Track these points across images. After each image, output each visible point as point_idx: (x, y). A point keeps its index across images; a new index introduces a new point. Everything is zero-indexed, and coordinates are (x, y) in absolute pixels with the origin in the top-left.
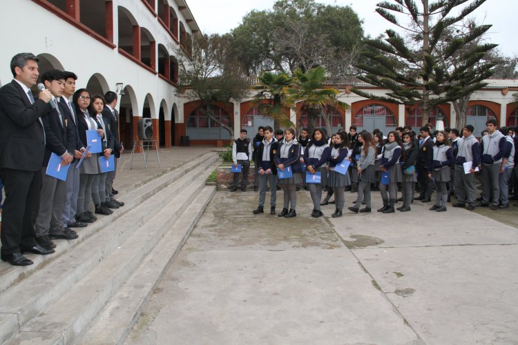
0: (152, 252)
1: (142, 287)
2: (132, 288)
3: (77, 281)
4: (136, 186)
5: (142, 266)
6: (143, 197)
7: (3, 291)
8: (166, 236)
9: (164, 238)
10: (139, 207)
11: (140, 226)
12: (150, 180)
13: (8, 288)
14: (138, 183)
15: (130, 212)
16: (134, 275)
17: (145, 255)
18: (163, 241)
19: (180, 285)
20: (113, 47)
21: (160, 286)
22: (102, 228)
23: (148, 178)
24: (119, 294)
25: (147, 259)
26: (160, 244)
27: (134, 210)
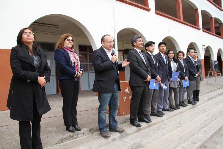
0: (207, 127)
1: (195, 143)
2: (190, 143)
3: (164, 135)
4: (206, 93)
5: (200, 133)
6: (208, 98)
7: (132, 134)
8: (218, 119)
9: (216, 120)
10: (206, 103)
11: (203, 113)
12: (215, 90)
13: (133, 133)
14: (207, 92)
15: (200, 106)
16: (194, 137)
17: (202, 128)
18: (215, 121)
19: (217, 147)
20: (199, 29)
21: (206, 145)
22: (183, 112)
23: (214, 89)
24: (182, 145)
25: (203, 130)
26: (212, 123)
27: (202, 105)
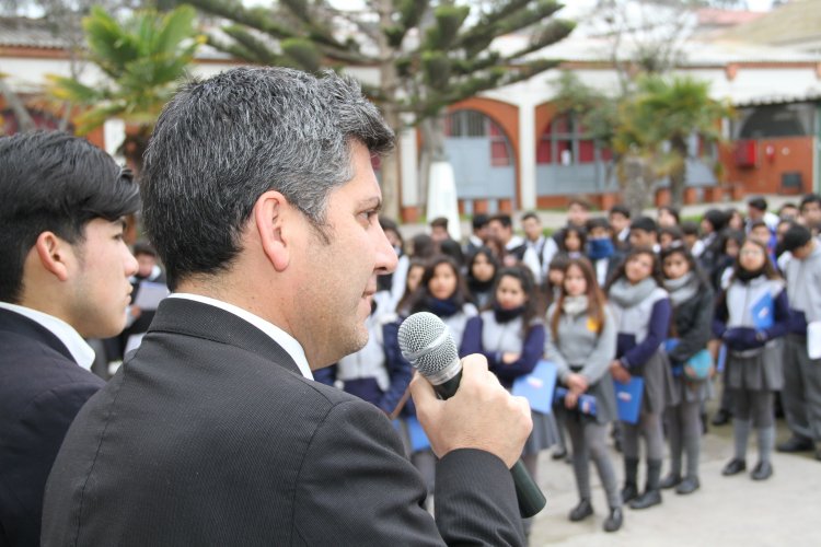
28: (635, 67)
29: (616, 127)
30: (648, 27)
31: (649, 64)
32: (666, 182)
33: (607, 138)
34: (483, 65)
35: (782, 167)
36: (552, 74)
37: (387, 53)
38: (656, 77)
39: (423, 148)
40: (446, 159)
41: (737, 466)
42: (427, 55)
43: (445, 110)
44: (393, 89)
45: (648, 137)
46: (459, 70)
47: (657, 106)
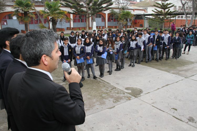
28: (121, 9)
29: (119, 17)
30: (123, 3)
31: (123, 9)
32: (125, 25)
33: (117, 18)
34: (100, 8)
35: (140, 23)
36: (110, 9)
37: (87, 6)
38: (124, 11)
39: (92, 19)
40: (95, 21)
41: (130, 65)
42: (93, 7)
43: (95, 14)
44: (88, 11)
45: (123, 19)
46: (97, 9)
47: (124, 15)
